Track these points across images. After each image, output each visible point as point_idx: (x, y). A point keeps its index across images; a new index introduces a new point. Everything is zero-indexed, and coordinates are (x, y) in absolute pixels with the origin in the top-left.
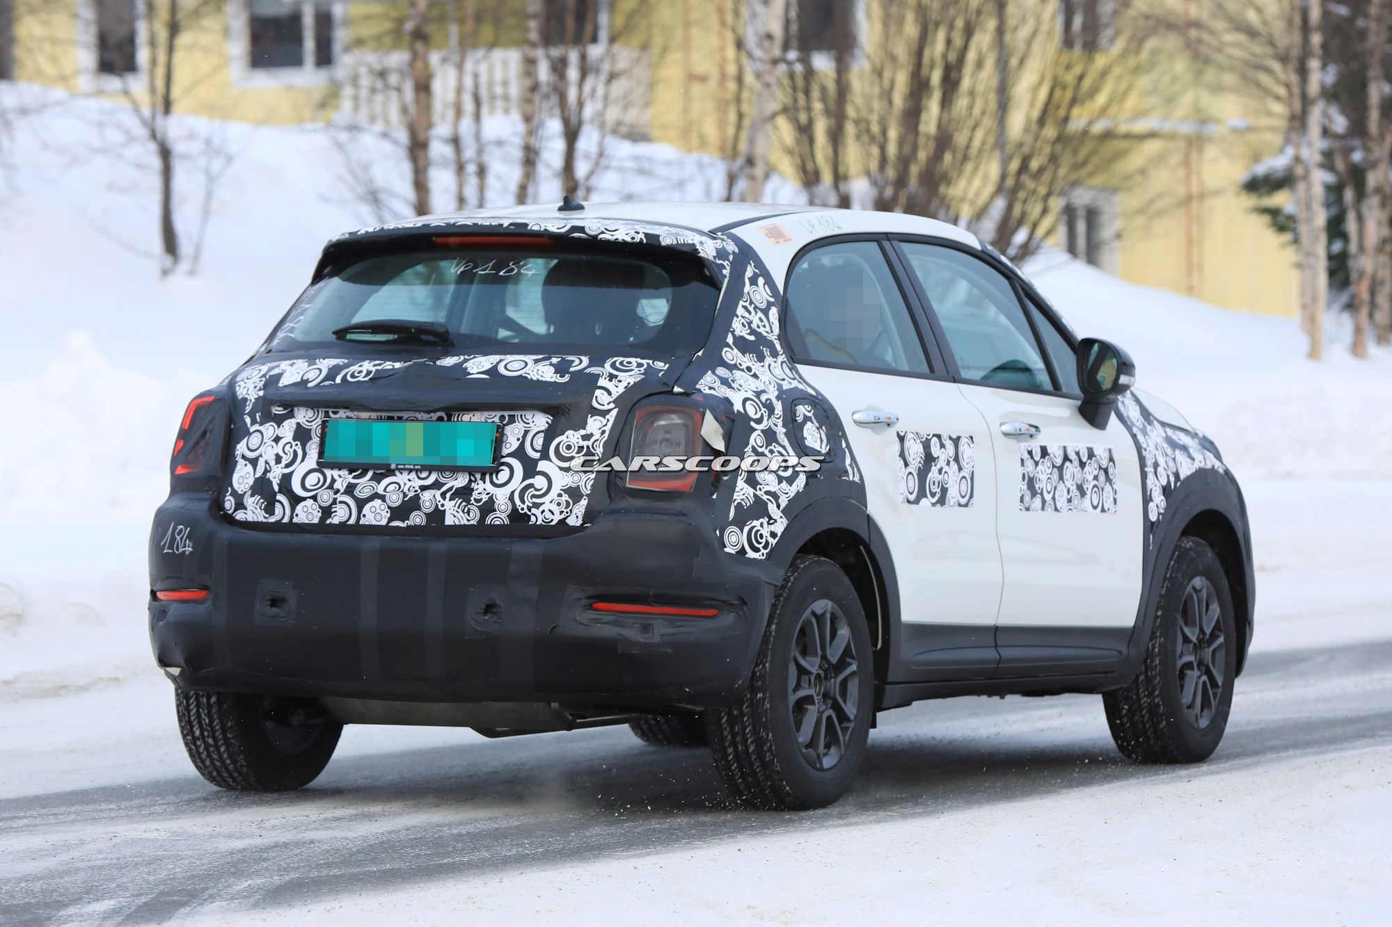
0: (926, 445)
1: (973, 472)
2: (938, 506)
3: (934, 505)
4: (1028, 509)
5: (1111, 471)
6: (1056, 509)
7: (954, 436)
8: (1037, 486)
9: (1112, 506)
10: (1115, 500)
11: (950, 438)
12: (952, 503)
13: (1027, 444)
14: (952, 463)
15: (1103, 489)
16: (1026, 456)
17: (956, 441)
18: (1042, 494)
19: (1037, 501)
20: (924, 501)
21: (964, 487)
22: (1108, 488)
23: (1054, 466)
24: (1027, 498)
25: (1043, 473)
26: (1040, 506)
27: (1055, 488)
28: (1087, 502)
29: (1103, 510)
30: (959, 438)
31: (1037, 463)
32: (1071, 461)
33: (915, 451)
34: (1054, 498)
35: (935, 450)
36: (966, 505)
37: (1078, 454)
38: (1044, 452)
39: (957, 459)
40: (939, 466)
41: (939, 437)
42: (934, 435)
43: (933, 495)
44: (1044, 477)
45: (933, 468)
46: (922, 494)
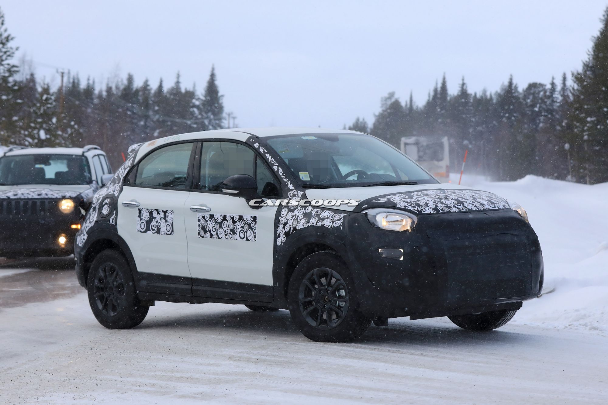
0: (151, 213)
1: (173, 223)
2: (156, 234)
3: (154, 233)
4: (203, 237)
5: (253, 225)
6: (219, 238)
7: (165, 210)
8: (207, 229)
9: (253, 238)
10: (255, 237)
11: (163, 211)
12: (163, 233)
13: (202, 214)
14: (162, 219)
15: (246, 232)
16: (201, 218)
17: (165, 212)
18: (210, 232)
19: (208, 235)
20: (149, 232)
21: (168, 228)
22: (250, 231)
23: (216, 222)
24: (202, 233)
25: (210, 225)
26: (210, 236)
27: (217, 230)
28: (237, 236)
29: (247, 239)
30: (167, 211)
31: (207, 221)
32: (227, 221)
33: (145, 215)
34: (217, 234)
35: (155, 214)
36: (170, 234)
37: (232, 218)
38: (212, 217)
39: (165, 218)
40: (156, 220)
41: (157, 210)
42: (155, 210)
43: (153, 230)
44: (211, 226)
45: (153, 221)
46: (148, 229)
